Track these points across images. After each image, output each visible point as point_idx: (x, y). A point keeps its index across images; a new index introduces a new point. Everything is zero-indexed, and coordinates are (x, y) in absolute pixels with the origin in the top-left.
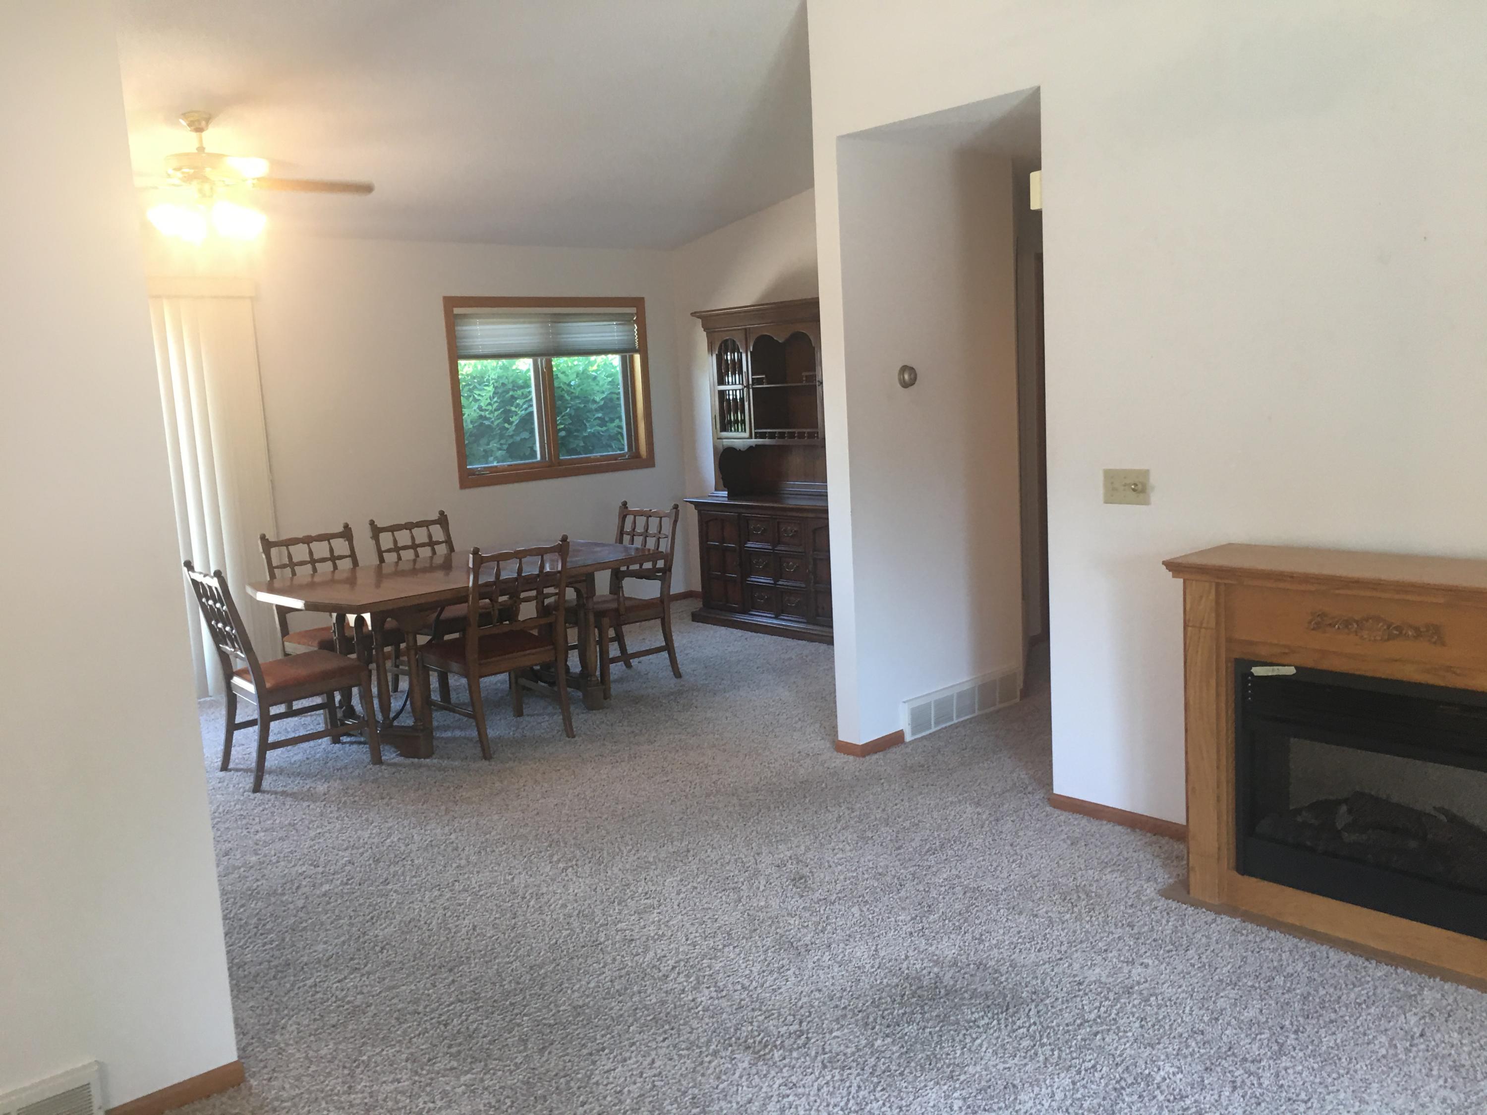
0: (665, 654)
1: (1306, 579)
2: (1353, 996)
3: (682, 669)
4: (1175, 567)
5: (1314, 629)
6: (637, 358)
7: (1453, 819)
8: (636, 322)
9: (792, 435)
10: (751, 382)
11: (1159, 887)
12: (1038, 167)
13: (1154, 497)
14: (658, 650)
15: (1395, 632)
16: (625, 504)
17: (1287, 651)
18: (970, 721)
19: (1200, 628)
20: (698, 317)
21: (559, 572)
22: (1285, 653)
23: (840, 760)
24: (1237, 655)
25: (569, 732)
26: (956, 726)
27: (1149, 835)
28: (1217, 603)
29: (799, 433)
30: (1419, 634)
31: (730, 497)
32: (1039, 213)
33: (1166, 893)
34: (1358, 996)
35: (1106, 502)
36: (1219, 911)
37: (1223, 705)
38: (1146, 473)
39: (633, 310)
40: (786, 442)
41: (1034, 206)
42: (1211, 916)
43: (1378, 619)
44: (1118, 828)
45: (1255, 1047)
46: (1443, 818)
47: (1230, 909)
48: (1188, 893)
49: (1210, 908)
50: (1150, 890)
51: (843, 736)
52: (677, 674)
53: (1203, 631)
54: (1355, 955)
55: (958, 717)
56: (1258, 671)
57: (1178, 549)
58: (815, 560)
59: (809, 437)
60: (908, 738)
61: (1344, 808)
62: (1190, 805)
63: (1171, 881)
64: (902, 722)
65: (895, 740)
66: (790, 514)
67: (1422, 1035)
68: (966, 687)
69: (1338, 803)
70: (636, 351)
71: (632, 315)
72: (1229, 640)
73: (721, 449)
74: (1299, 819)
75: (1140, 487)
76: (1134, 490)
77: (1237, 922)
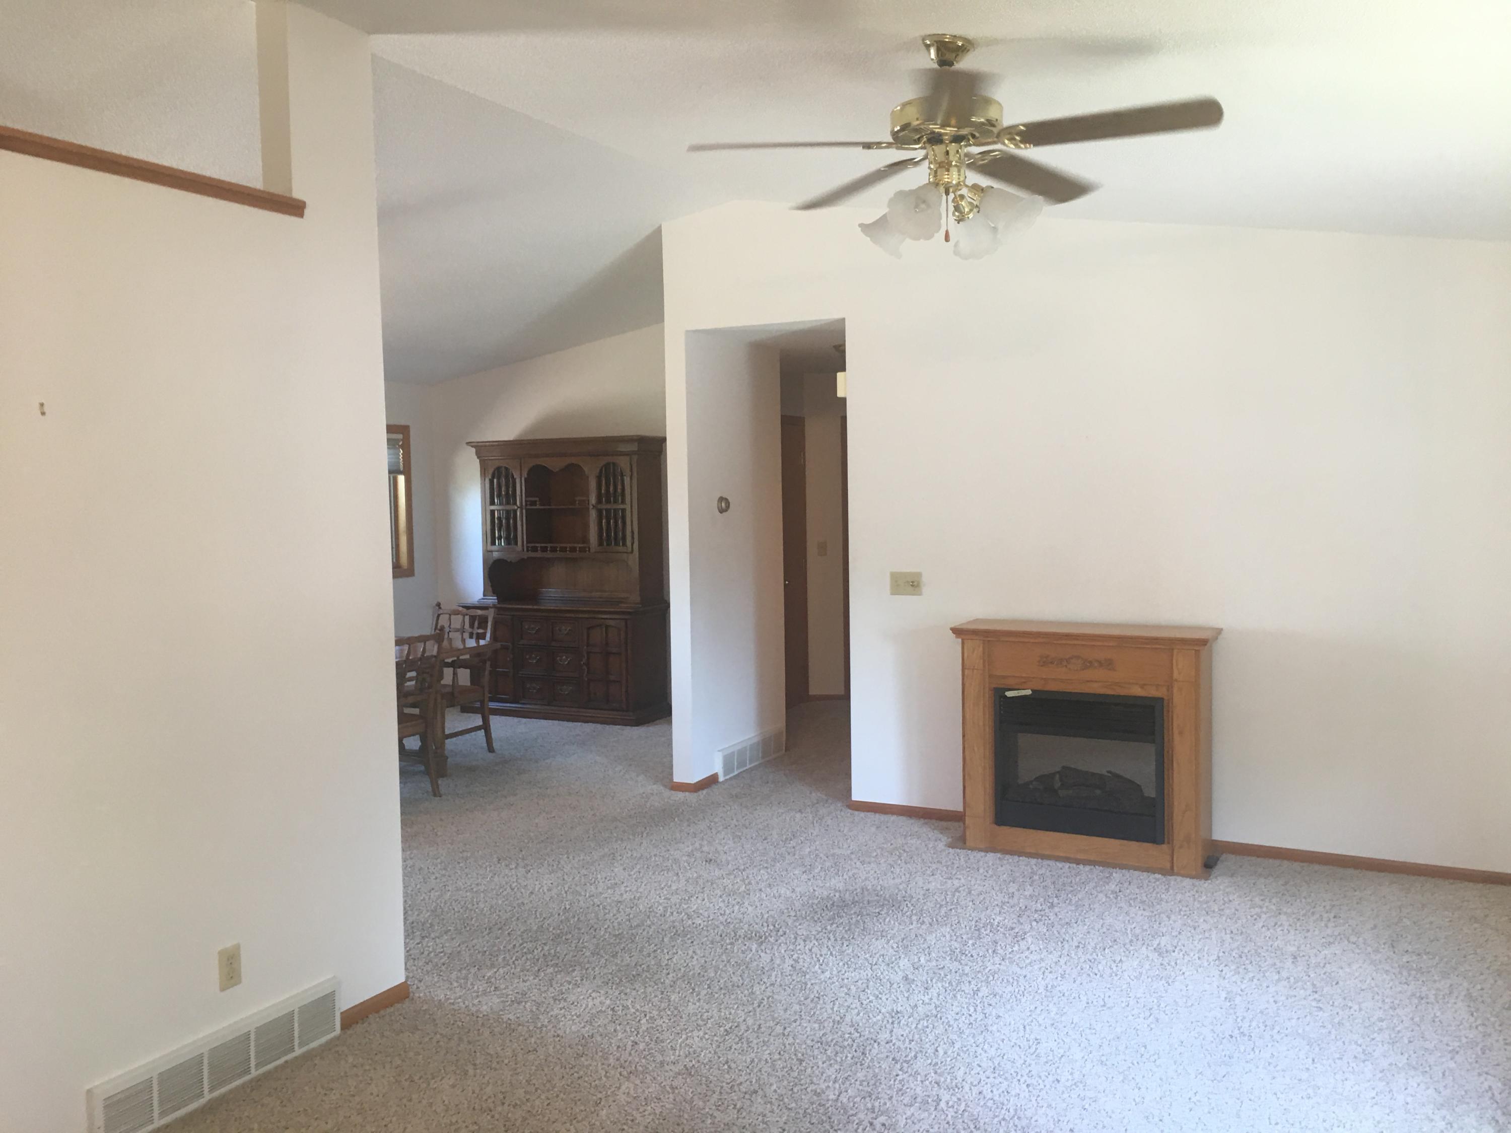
0: (482, 733)
1: (1038, 635)
2: (1077, 880)
3: (496, 745)
4: (957, 631)
5: (1042, 666)
6: (401, 479)
7: (1118, 776)
8: (402, 447)
9: (554, 550)
10: (524, 504)
11: (944, 843)
12: (843, 369)
13: (925, 590)
14: (477, 728)
15: (1088, 664)
16: (439, 605)
17: (1024, 680)
18: (760, 764)
19: (973, 669)
20: (472, 446)
21: (435, 656)
22: (1024, 682)
23: (680, 796)
24: (993, 686)
25: (436, 793)
26: (751, 769)
27: (922, 819)
28: (984, 653)
29: (570, 548)
30: (1101, 664)
31: (499, 602)
32: (844, 400)
33: (951, 846)
34: (1080, 879)
35: (892, 594)
36: (987, 850)
37: (987, 716)
38: (919, 575)
39: (400, 436)
40: (548, 555)
41: (840, 394)
42: (983, 854)
43: (1078, 657)
44: (901, 817)
45: (1039, 905)
46: (1110, 775)
47: (991, 848)
48: (965, 843)
49: (980, 850)
50: (941, 846)
51: (677, 778)
52: (491, 749)
53: (975, 671)
54: (1070, 863)
55: (750, 764)
56: (1009, 694)
57: (957, 622)
58: (588, 653)
59: (580, 551)
60: (721, 779)
61: (1057, 776)
62: (966, 785)
63: (950, 840)
64: (717, 767)
65: (712, 781)
66: (568, 615)
67: (1120, 891)
68: (755, 740)
69: (1054, 774)
70: (401, 473)
71: (398, 440)
72: (990, 676)
73: (491, 562)
74: (1031, 786)
75: (915, 583)
76: (912, 586)
77: (999, 855)
